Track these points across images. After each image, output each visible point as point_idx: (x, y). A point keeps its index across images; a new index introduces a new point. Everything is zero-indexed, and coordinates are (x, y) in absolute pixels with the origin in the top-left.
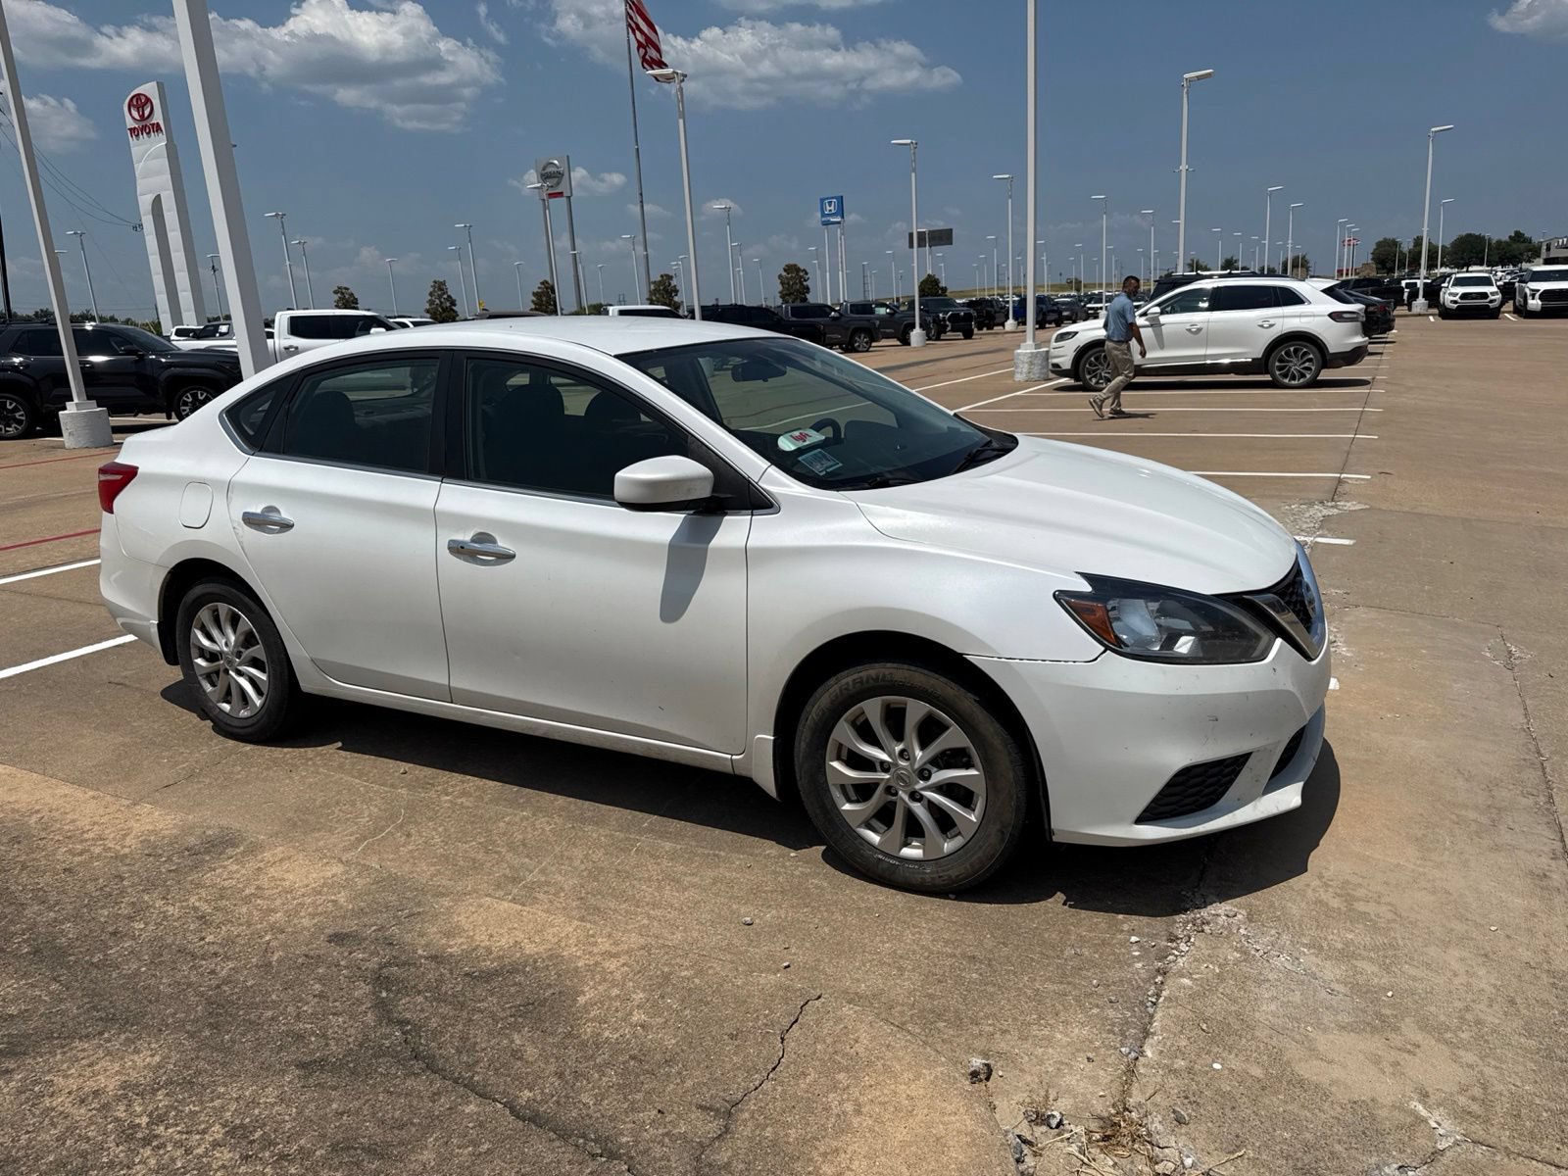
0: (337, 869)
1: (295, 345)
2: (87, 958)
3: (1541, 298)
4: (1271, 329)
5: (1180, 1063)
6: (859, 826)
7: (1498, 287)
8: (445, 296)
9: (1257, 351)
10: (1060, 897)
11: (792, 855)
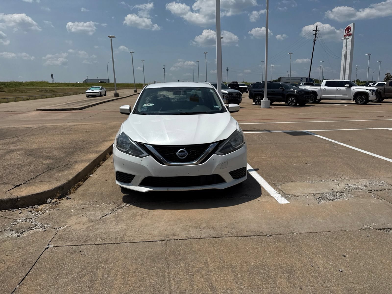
1: (325, 88)
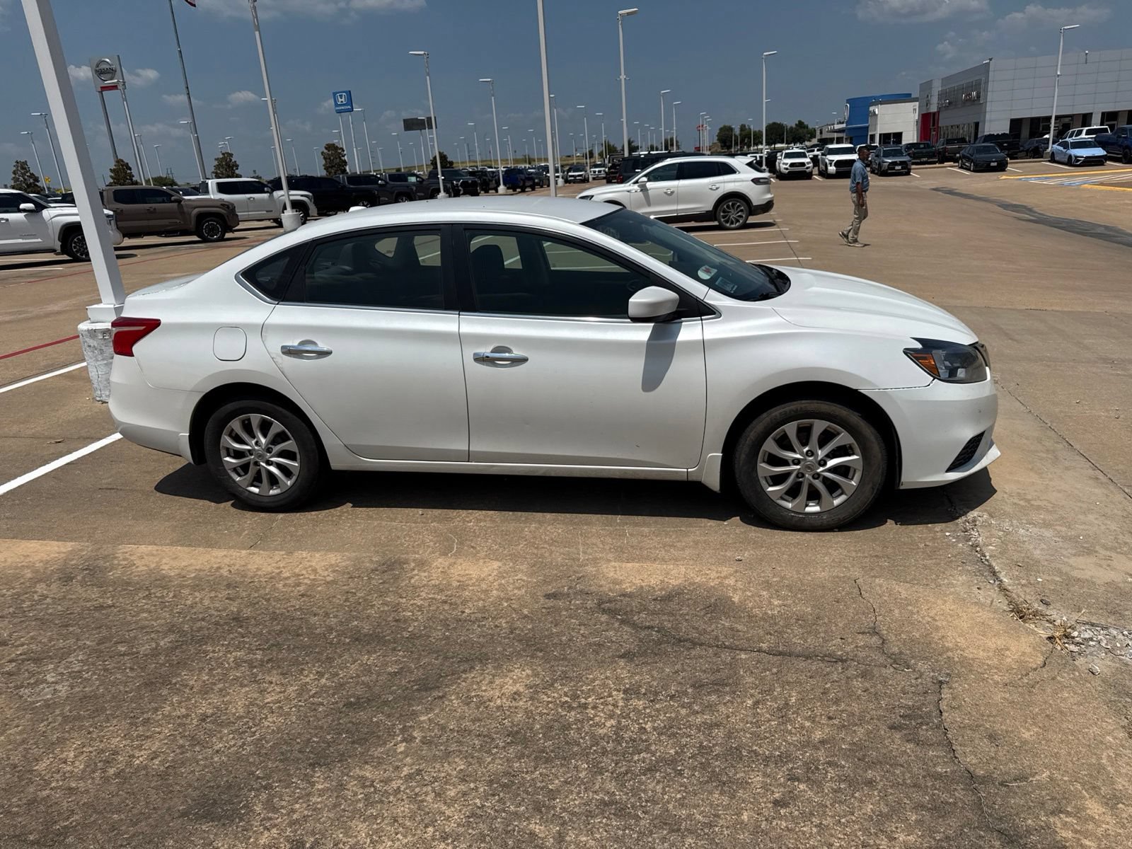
0: (496, 564)
2: (399, 636)
3: (835, 165)
4: (717, 191)
5: (1023, 582)
6: (778, 499)
7: (811, 159)
8: (28, 174)
9: (708, 206)
10: (889, 520)
11: (725, 523)
